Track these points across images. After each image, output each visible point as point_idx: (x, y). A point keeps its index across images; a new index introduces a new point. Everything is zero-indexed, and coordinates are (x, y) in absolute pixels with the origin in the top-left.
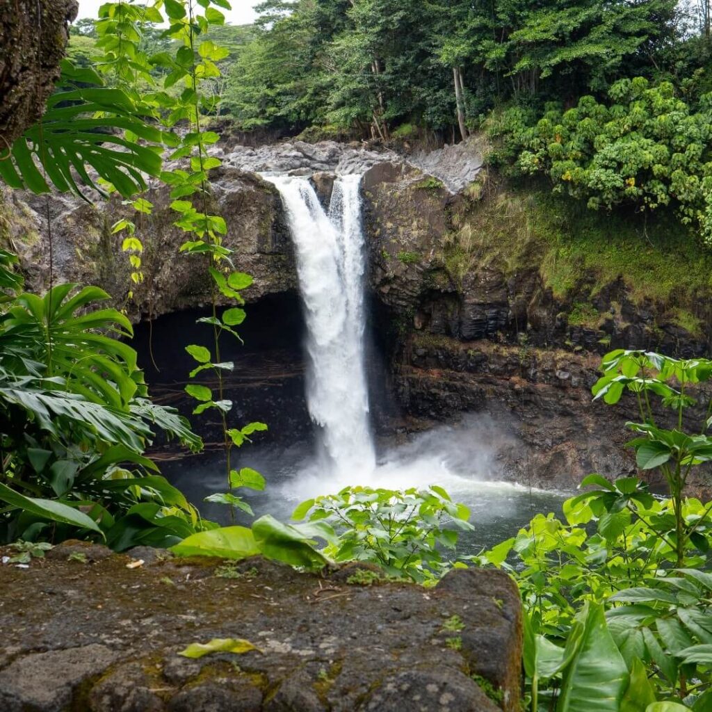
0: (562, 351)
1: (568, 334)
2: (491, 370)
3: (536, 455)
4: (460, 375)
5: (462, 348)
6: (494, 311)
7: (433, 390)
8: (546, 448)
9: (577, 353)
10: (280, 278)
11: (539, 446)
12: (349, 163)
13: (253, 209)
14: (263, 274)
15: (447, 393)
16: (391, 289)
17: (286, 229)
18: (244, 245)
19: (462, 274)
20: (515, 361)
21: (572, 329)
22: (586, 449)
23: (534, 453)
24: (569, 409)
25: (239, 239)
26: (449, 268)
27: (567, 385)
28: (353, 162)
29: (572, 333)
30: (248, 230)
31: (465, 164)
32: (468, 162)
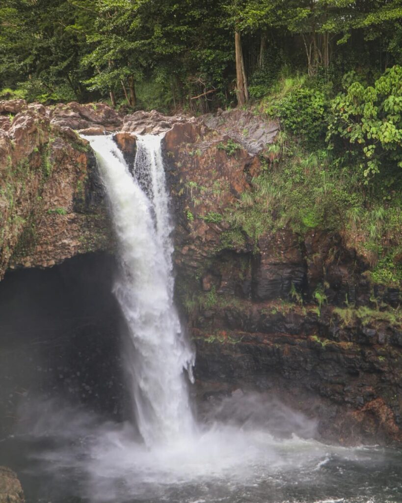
0: (365, 308)
1: (372, 291)
2: (287, 329)
3: (348, 413)
4: (253, 335)
5: (255, 308)
6: (289, 271)
7: (226, 352)
8: (359, 405)
9: (382, 309)
10: (90, 239)
11: (352, 404)
12: (138, 124)
13: (69, 167)
14: (76, 234)
15: (239, 355)
16: (190, 249)
17: (101, 187)
18: (60, 204)
19: (259, 235)
20: (313, 320)
21: (376, 287)
22: (398, 406)
23: (346, 411)
24: (377, 366)
25: (56, 198)
26: (246, 228)
27: (374, 342)
28: (142, 123)
29: (376, 291)
30: (64, 189)
31: (258, 127)
32: (261, 125)
